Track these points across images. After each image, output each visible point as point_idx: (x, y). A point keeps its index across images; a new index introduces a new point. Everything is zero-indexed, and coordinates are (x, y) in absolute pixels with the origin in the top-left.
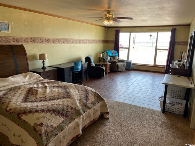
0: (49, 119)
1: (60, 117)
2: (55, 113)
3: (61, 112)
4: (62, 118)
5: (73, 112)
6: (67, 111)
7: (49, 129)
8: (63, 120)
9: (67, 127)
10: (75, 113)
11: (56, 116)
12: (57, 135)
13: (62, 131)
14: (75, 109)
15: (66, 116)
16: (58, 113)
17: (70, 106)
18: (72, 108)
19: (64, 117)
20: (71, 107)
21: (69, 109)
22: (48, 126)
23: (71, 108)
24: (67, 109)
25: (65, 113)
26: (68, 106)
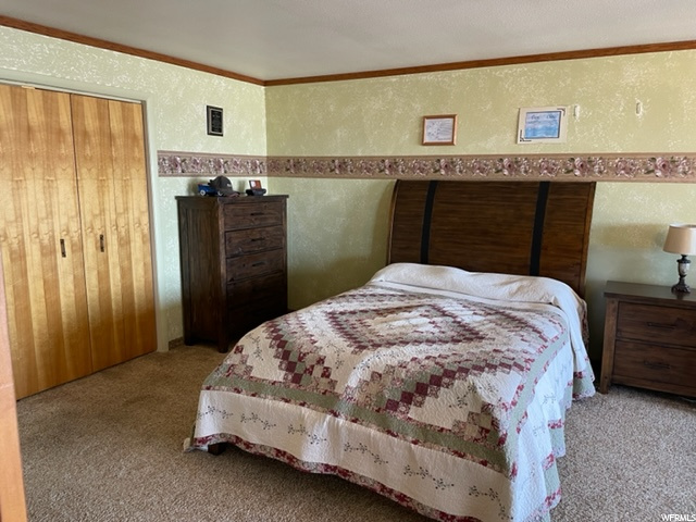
0: (258, 352)
1: (280, 366)
2: (280, 350)
3: (293, 358)
4: (282, 375)
5: (322, 388)
6: (310, 371)
7: (240, 370)
8: (281, 379)
9: (269, 402)
10: (324, 393)
11: (276, 357)
12: (239, 392)
13: (253, 395)
14: (333, 383)
15: (297, 379)
16: (286, 355)
17: (325, 365)
18: (328, 377)
19: (290, 377)
20: (327, 368)
21: (318, 371)
22: (244, 362)
23: (326, 373)
24: (312, 367)
25: (299, 369)
26: (321, 361)
